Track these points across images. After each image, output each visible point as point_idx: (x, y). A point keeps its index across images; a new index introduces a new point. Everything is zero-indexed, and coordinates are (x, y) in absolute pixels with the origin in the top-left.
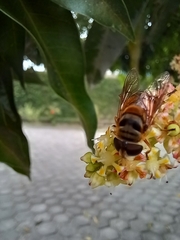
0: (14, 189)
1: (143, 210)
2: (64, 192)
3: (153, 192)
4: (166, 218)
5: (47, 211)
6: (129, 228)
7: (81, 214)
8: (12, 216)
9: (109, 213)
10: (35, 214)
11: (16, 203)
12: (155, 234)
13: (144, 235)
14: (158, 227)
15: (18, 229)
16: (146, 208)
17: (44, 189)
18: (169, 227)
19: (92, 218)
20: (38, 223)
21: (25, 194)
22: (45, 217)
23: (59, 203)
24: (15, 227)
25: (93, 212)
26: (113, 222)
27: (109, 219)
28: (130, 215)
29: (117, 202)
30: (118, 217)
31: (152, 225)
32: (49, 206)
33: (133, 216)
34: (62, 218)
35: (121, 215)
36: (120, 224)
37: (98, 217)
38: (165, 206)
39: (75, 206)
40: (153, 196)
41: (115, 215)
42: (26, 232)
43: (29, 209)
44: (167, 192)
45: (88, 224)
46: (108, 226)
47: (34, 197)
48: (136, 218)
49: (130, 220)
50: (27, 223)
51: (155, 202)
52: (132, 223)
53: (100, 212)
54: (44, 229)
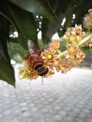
0: (11, 95)
1: (75, 106)
2: (36, 97)
3: (80, 98)
4: (87, 111)
5: (27, 106)
6: (68, 115)
7: (44, 108)
8: (10, 108)
9: (58, 108)
10: (21, 107)
11: (12, 102)
12: (81, 118)
13: (75, 119)
14: (82, 115)
15: (13, 114)
16: (76, 105)
17: (26, 95)
18: (89, 115)
19: (49, 110)
20: (23, 112)
21: (16, 98)
22: (26, 109)
23: (33, 102)
24: (12, 113)
25: (50, 107)
26: (60, 112)
27: (58, 111)
28: (68, 109)
29: (62, 102)
30: (62, 109)
31: (79, 114)
32: (28, 103)
33: (70, 110)
34: (35, 110)
35: (64, 108)
36: (64, 113)
37: (52, 109)
38: (86, 104)
39: (41, 103)
40: (80, 100)
41: (61, 108)
42: (17, 115)
43: (18, 105)
44: (87, 98)
45: (47, 113)
46: (58, 114)
47: (21, 99)
48: (72, 110)
49: (68, 111)
50: (18, 111)
51: (81, 102)
52: (69, 113)
53: (53, 107)
54: (26, 114)
